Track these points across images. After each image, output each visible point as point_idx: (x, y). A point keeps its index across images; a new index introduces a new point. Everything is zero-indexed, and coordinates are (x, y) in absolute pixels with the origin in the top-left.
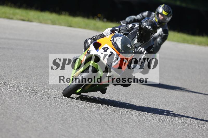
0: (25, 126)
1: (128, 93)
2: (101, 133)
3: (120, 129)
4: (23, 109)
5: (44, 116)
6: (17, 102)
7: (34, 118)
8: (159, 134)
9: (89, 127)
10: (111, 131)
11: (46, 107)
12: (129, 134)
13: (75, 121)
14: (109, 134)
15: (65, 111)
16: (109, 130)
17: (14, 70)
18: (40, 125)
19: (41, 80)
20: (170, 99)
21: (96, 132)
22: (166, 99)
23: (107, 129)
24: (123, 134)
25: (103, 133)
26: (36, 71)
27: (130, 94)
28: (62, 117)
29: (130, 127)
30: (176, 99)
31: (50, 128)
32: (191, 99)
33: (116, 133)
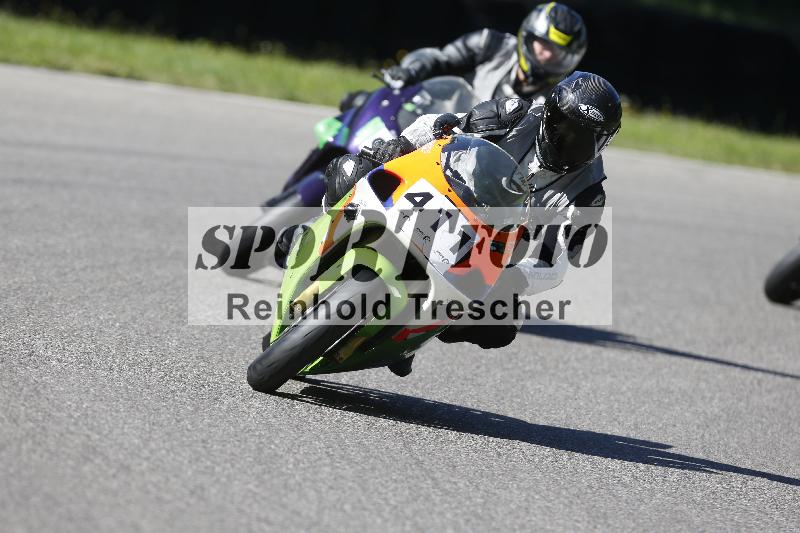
0: (114, 485)
1: (513, 356)
2: (408, 511)
3: (482, 497)
4: (109, 418)
5: (188, 446)
6: (87, 392)
7: (152, 452)
8: (633, 514)
9: (364, 490)
10: (446, 505)
11: (197, 409)
12: (518, 517)
13: (307, 465)
14: (441, 514)
15: (269, 425)
16: (437, 500)
17: (74, 269)
18: (173, 480)
19: (177, 305)
20: (673, 380)
21: (388, 509)
22: (658, 382)
23: (433, 496)
24: (494, 515)
25: (415, 513)
26: (158, 273)
27: (522, 361)
28: (260, 450)
29: (518, 488)
30: (699, 379)
31: (213, 491)
32: (755, 382)
33: (465, 509)
